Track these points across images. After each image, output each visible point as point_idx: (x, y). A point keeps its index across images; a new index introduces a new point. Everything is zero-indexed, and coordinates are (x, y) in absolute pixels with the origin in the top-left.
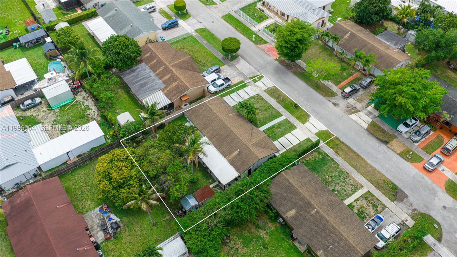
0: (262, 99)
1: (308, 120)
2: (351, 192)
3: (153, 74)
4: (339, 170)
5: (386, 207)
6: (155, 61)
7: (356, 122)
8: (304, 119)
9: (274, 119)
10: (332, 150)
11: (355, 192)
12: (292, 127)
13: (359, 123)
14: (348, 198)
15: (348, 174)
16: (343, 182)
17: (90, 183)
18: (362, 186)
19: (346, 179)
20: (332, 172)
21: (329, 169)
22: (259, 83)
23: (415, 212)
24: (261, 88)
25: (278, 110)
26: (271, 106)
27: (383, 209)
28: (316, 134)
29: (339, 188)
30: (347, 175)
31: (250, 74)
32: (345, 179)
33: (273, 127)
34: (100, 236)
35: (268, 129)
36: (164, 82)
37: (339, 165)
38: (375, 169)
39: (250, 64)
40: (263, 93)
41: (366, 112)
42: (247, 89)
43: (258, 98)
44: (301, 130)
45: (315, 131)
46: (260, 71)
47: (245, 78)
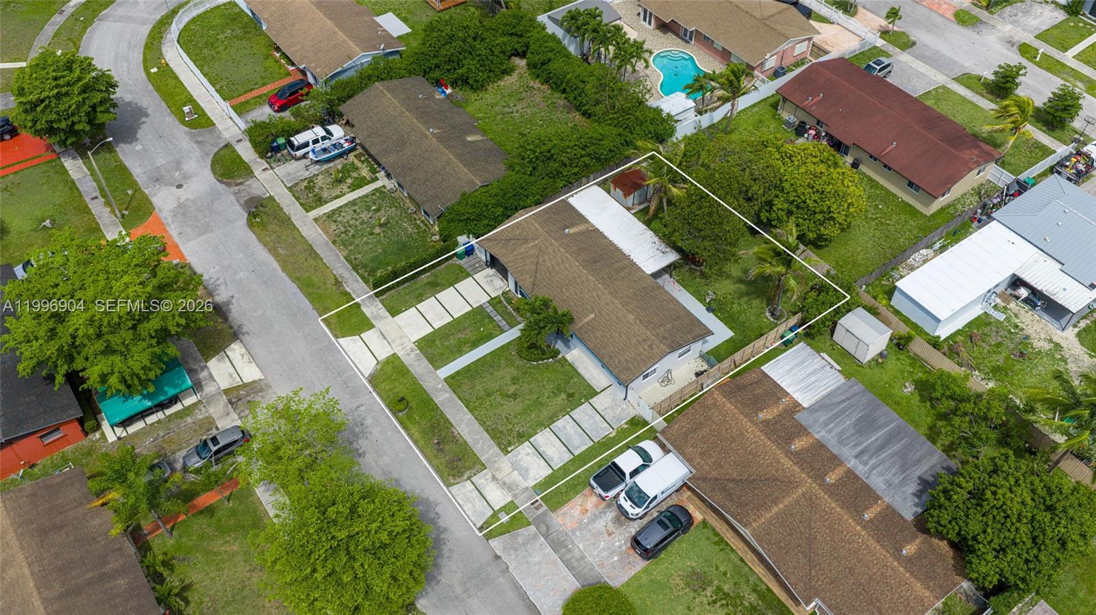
0: (496, 434)
1: (379, 367)
2: (343, 210)
3: (854, 464)
4: (350, 248)
5: (290, 189)
6: (869, 514)
7: (254, 360)
8: (389, 369)
9: (469, 366)
10: (348, 289)
11: (334, 210)
12: (426, 343)
13: (247, 357)
14: (355, 200)
15: (334, 242)
16: (350, 227)
18: (316, 220)
19: (343, 230)
20: (366, 243)
21: (371, 249)
22: (498, 498)
23: (240, 181)
24: (494, 478)
25: (455, 396)
26: (471, 410)
27: (297, 184)
28: (373, 326)
29: (363, 216)
30: (337, 239)
31: (524, 544)
32: (346, 232)
33: (475, 344)
35: (489, 337)
36: (802, 429)
37: (345, 258)
38: (272, 250)
39: (524, 597)
40: (489, 459)
41: (209, 389)
42: (540, 472)
43: (507, 438)
44: (404, 336)
45: (369, 335)
46: (490, 557)
47: (542, 521)
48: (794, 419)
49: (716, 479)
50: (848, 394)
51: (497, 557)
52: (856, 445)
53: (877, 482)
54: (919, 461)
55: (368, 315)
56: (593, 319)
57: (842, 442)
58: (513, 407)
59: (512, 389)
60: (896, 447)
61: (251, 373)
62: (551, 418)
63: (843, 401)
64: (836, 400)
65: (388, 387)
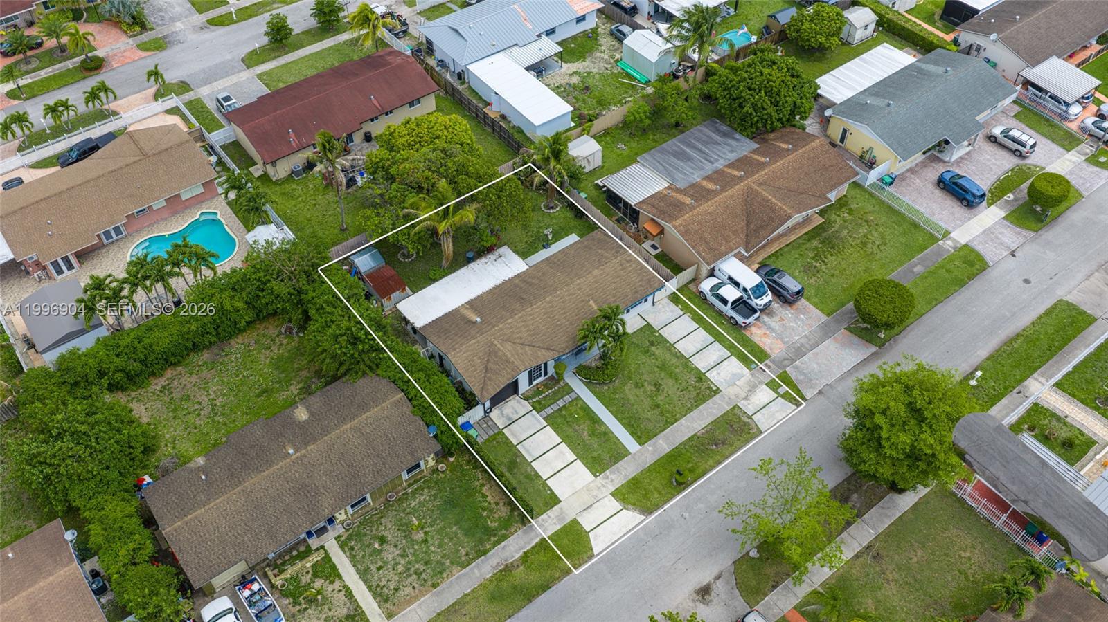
0: (701, 399)
1: (630, 507)
2: (374, 584)
3: (719, 164)
4: (447, 563)
6: (761, 159)
8: (632, 496)
10: (517, 556)
11: (375, 595)
12: (597, 465)
14: (358, 571)
15: (434, 586)
16: (409, 569)
18: (390, 616)
19: (415, 576)
20: (440, 546)
21: (451, 539)
22: (765, 394)
24: (746, 398)
25: (661, 435)
26: (677, 420)
28: (575, 520)
29: (390, 557)
30: (430, 583)
31: (804, 374)
32: (418, 573)
33: (595, 420)
35: (587, 410)
36: (694, 185)
37: (464, 567)
40: (728, 404)
42: (734, 365)
43: (703, 390)
44: (588, 488)
45: (587, 523)
46: (821, 397)
47: (780, 363)
48: (683, 189)
49: (747, 235)
51: (820, 392)
52: (702, 162)
53: (732, 156)
55: (558, 527)
58: (669, 385)
59: (649, 388)
62: (678, 358)
63: (661, 164)
65: (656, 495)
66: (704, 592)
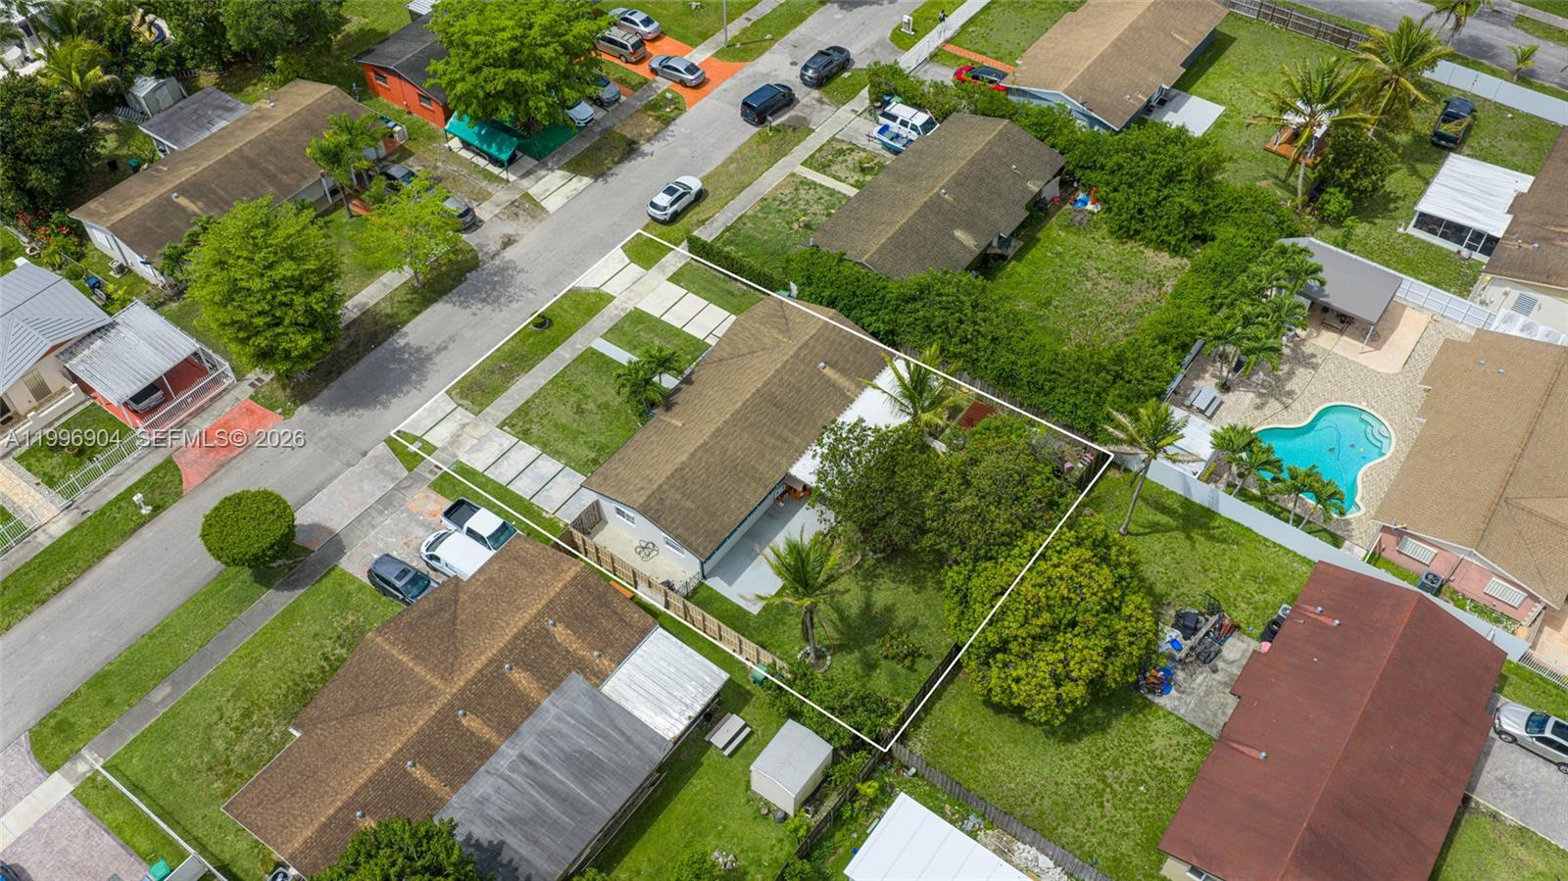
0: (523, 411)
1: (592, 291)
2: (818, 189)
3: (507, 754)
4: (759, 214)
5: (832, 139)
6: (418, 772)
7: (571, 200)
8: (591, 299)
9: (614, 361)
11: (814, 183)
12: (636, 318)
13: (575, 193)
14: (839, 192)
15: (763, 199)
16: (794, 203)
17: (1092, 781)
18: (792, 174)
19: (786, 200)
21: (765, 230)
22: (438, 437)
24: (464, 426)
25: (567, 363)
26: (552, 381)
27: (843, 141)
28: (647, 269)
29: (815, 207)
30: (769, 200)
31: (383, 472)
32: (783, 202)
34: (1236, 650)
36: (552, 682)
37: (743, 215)
38: (731, 160)
39: (319, 489)
40: (488, 414)
41: (525, 183)
42: (479, 461)
43: (521, 425)
44: (641, 297)
45: (635, 270)
46: (364, 448)
47: (415, 480)
48: (570, 671)
49: (456, 602)
50: (637, 739)
51: (364, 454)
52: (543, 755)
53: (482, 784)
54: (536, 842)
55: (663, 260)
56: (676, 427)
57: (543, 736)
58: (565, 415)
59: (591, 406)
60: (552, 808)
61: (552, 204)
62: (557, 452)
63: (623, 734)
64: (623, 725)
65: (566, 307)
66: (508, 242)
